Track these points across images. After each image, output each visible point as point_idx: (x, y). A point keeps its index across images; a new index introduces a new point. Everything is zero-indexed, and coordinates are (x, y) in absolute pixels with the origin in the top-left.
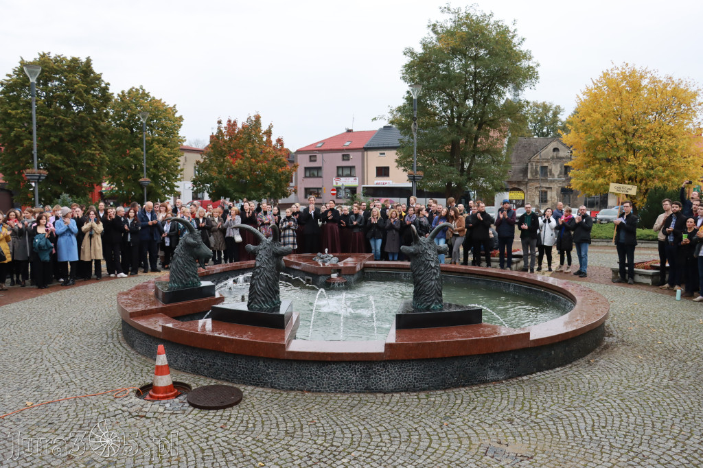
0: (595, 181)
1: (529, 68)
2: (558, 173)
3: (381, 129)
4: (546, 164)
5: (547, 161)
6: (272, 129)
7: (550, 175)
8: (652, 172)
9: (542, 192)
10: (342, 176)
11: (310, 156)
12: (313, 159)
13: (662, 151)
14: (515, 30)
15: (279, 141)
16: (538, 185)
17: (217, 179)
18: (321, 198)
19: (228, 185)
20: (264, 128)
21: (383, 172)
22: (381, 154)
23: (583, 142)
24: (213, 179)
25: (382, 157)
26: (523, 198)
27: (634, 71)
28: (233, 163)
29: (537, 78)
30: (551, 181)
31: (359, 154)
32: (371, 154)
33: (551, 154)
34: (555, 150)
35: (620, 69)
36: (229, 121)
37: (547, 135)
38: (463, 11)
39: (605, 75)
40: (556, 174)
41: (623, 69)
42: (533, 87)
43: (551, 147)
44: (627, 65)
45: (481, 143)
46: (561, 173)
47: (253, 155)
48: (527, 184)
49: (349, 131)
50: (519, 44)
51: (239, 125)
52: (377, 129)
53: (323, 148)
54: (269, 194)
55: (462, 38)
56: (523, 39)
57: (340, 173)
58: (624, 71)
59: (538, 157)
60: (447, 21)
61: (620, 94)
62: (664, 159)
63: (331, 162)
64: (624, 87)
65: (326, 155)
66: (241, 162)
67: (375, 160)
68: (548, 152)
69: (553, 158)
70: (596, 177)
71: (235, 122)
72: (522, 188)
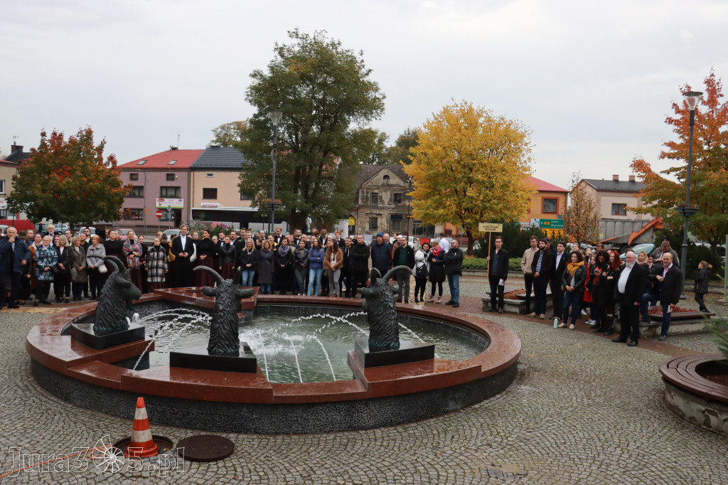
0: (435, 212)
1: (375, 98)
2: (388, 200)
3: (208, 149)
4: (376, 191)
5: (378, 188)
6: (105, 145)
7: (381, 201)
8: (488, 205)
9: (373, 218)
10: (166, 197)
11: (131, 174)
12: (134, 177)
13: (497, 185)
14: (363, 61)
15: (111, 158)
16: (368, 212)
17: (41, 198)
18: (142, 219)
19: (54, 205)
20: (96, 144)
21: (210, 193)
22: (209, 175)
23: (424, 174)
24: (37, 198)
25: (210, 179)
26: (354, 224)
27: (471, 109)
28: (61, 181)
29: (383, 110)
30: (382, 208)
31: (185, 174)
32: (198, 174)
33: (382, 181)
34: (386, 177)
35: (459, 106)
36: (54, 134)
37: (373, 161)
38: (312, 37)
39: (446, 111)
40: (386, 201)
41: (462, 106)
42: (378, 118)
43: (382, 174)
44: (466, 103)
45: (326, 170)
46: (390, 200)
47: (85, 174)
48: (358, 210)
49: (174, 149)
50: (366, 75)
51: (66, 139)
52: (204, 148)
53: (145, 166)
54: (101, 216)
55: (312, 65)
56: (370, 71)
57: (164, 193)
58: (463, 108)
59: (369, 184)
60: (294, 45)
61: (460, 130)
62: (498, 192)
63: (154, 182)
64: (462, 123)
65: (150, 175)
66: (71, 180)
67: (202, 181)
68: (378, 179)
69: (383, 185)
70: (437, 208)
71: (61, 135)
72: (352, 214)
